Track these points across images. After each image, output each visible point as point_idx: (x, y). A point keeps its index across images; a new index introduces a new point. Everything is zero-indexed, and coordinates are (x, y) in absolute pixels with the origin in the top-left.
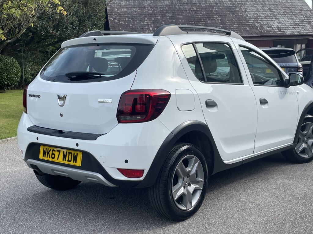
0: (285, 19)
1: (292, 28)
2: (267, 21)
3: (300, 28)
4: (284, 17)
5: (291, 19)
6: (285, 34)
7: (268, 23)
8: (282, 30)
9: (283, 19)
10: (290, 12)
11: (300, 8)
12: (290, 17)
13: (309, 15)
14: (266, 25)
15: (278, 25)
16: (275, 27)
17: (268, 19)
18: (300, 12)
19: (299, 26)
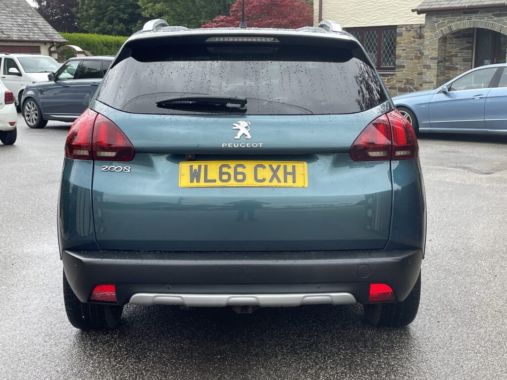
0: (3, 17)
1: (16, 31)
3: (27, 31)
5: (10, 17)
6: (11, 38)
8: (5, 33)
10: (6, 7)
11: (16, 3)
12: (8, 15)
13: (30, 13)
18: (18, 8)
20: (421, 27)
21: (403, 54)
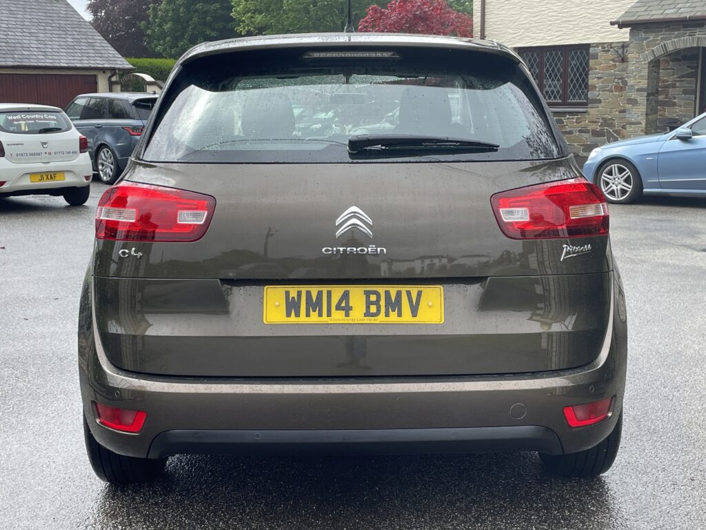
0: (47, 35)
1: (65, 54)
2: (17, 37)
3: (79, 55)
4: (43, 32)
6: (58, 65)
7: (20, 41)
8: (50, 57)
9: (43, 35)
12: (54, 32)
14: (17, 45)
15: (39, 46)
16: (36, 50)
17: (17, 34)
18: (68, 23)
19: (76, 51)
20: (624, 46)
21: (598, 83)
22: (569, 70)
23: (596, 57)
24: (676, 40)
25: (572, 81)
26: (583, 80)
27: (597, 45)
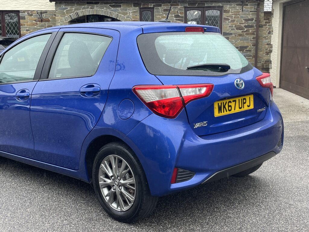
21: (27, 33)
22: (6, 25)
23: (24, 18)
24: (83, 10)
25: (8, 31)
26: (16, 32)
27: (24, 11)
